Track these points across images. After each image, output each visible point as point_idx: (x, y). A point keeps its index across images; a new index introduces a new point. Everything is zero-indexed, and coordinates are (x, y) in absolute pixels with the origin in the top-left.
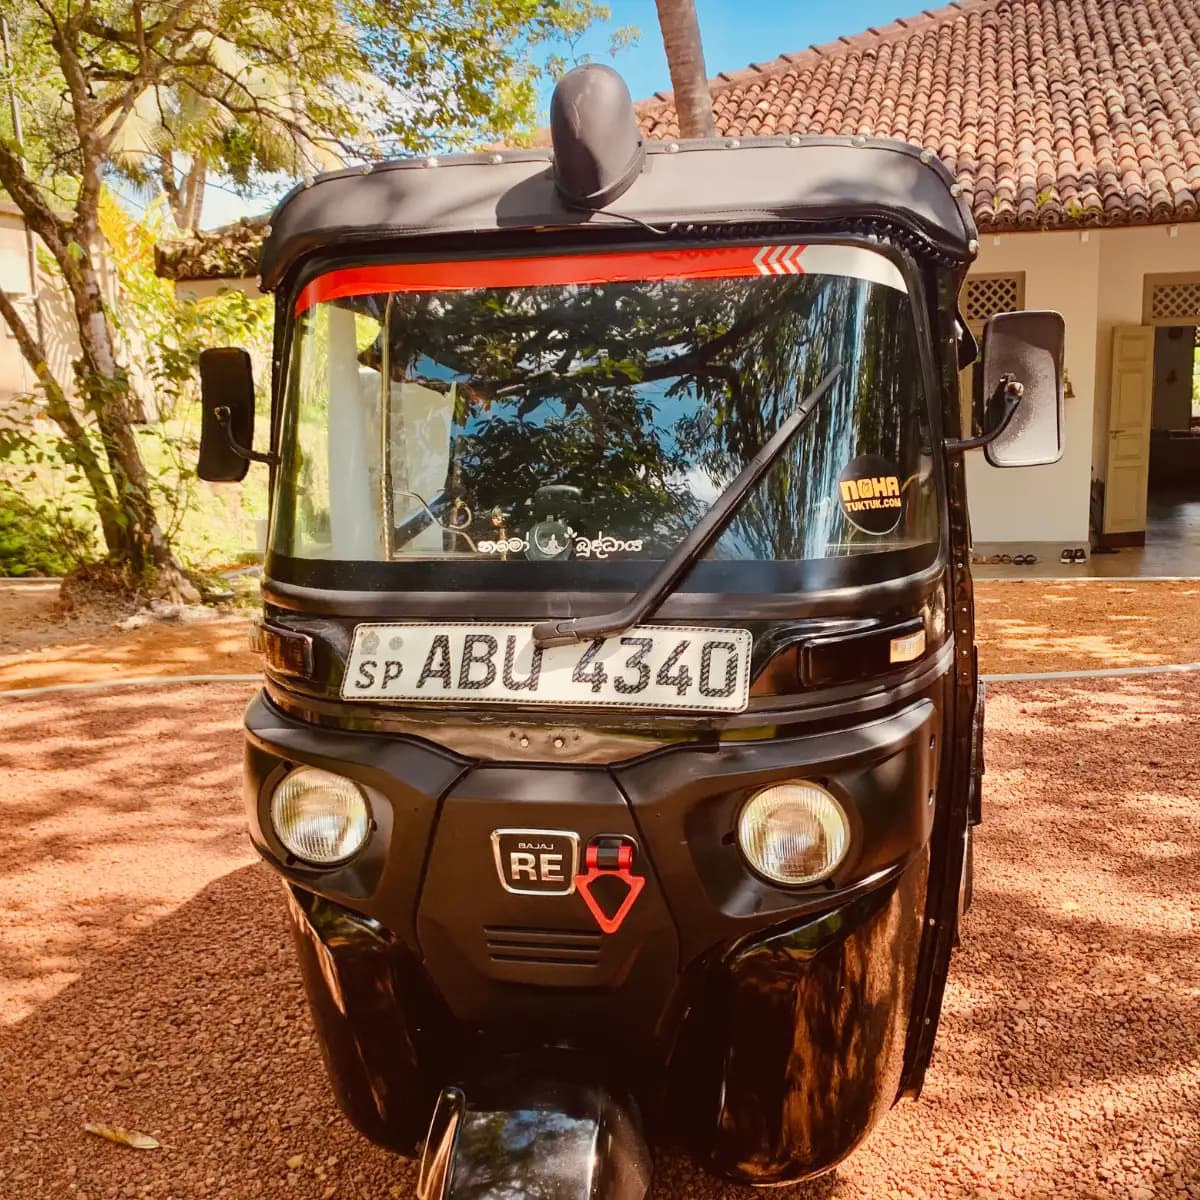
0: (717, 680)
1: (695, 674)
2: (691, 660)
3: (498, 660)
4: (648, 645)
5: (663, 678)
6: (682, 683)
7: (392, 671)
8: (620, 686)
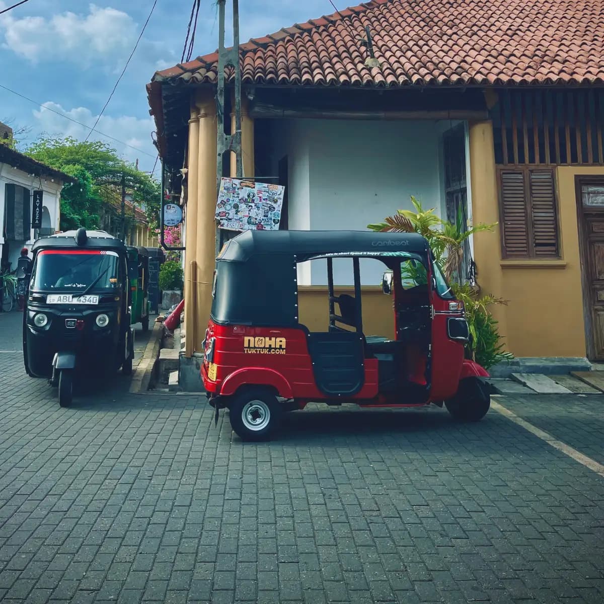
0: (94, 301)
1: (92, 300)
2: (92, 299)
3: (67, 299)
4: (86, 297)
5: (88, 301)
6: (90, 301)
7: (54, 300)
8: (83, 302)
